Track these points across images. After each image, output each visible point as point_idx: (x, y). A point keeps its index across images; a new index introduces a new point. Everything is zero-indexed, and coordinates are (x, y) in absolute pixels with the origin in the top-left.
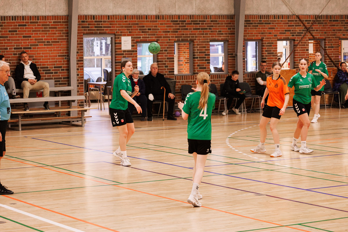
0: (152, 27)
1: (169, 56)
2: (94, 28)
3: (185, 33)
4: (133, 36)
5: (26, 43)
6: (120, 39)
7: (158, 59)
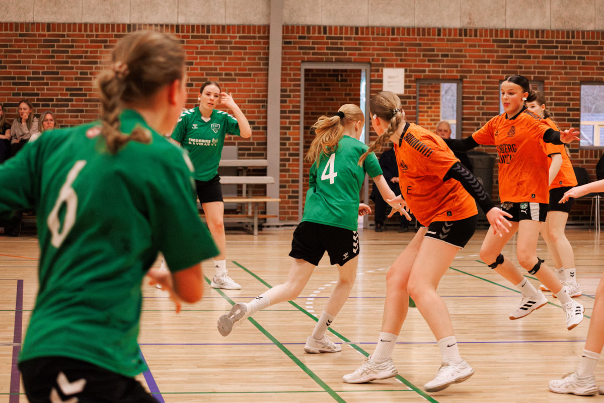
0: (452, 51)
1: (488, 109)
2: (326, 51)
3: (523, 65)
4: (408, 69)
6: (380, 73)
7: (463, 113)
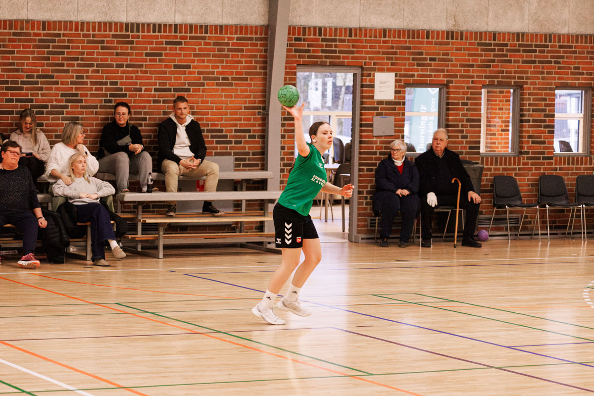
0: (438, 54)
1: (472, 115)
2: (320, 54)
3: (505, 70)
4: (398, 73)
5: (180, 78)
6: (372, 77)
7: (447, 120)
